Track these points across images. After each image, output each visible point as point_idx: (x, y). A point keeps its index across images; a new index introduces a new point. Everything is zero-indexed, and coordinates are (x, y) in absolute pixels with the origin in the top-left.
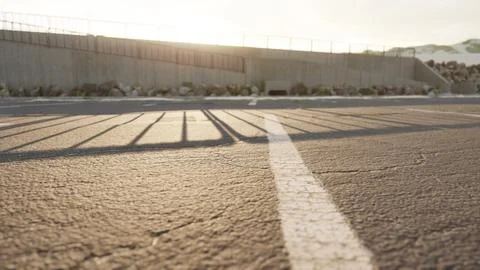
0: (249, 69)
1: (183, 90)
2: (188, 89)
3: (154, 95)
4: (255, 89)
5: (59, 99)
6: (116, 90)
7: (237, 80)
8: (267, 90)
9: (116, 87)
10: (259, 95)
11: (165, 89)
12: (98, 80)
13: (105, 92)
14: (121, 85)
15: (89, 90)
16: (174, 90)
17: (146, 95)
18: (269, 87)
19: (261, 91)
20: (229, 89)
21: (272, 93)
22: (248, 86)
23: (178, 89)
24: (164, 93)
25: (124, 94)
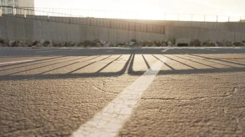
0: (167, 32)
1: (132, 43)
2: (133, 43)
3: (117, 46)
4: (170, 43)
5: (73, 48)
6: (99, 43)
7: (160, 38)
8: (177, 43)
9: (99, 42)
10: (172, 46)
11: (122, 43)
12: (91, 39)
13: (94, 45)
14: (101, 41)
15: (86, 44)
16: (127, 44)
17: (113, 46)
18: (178, 41)
19: (174, 44)
20: (155, 42)
21: (180, 45)
22: (166, 41)
23: (129, 43)
24: (121, 45)
25: (102, 45)
